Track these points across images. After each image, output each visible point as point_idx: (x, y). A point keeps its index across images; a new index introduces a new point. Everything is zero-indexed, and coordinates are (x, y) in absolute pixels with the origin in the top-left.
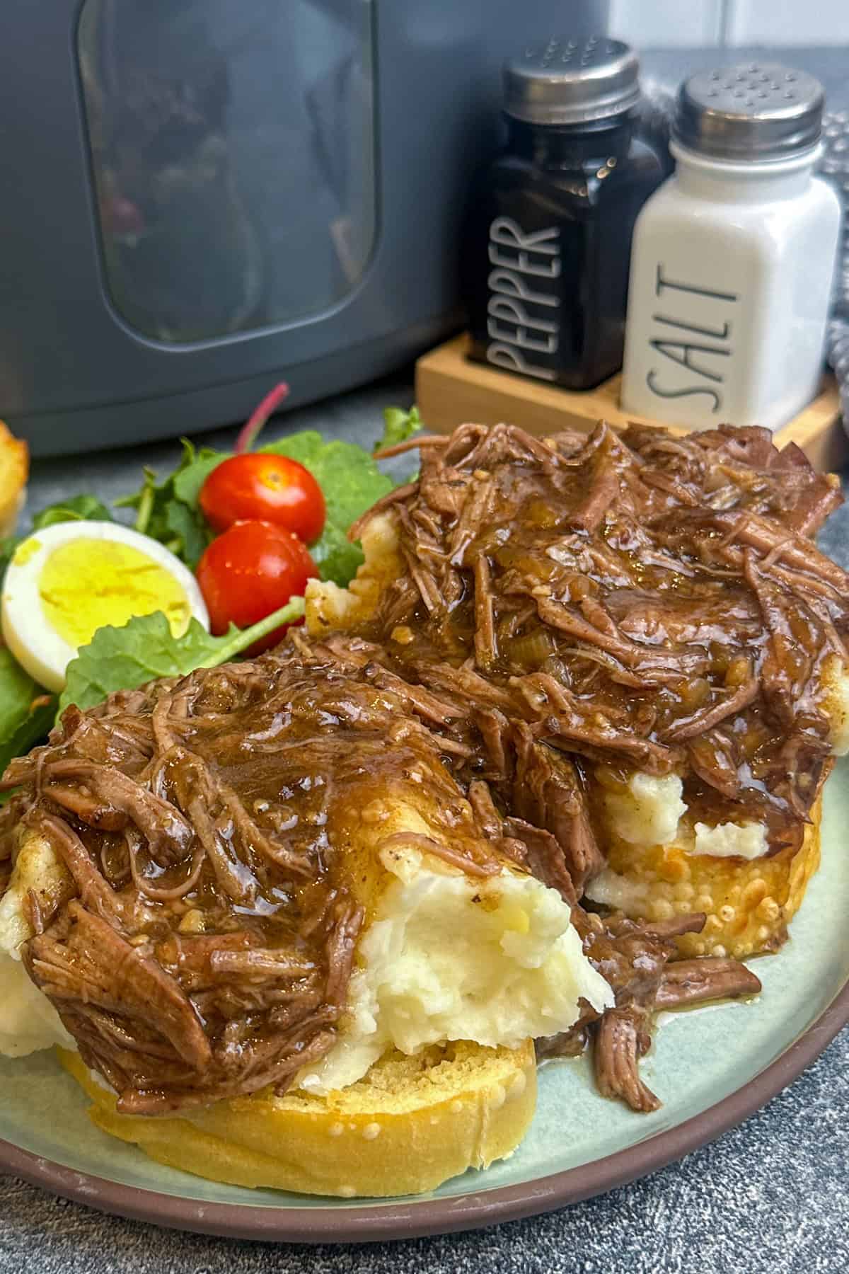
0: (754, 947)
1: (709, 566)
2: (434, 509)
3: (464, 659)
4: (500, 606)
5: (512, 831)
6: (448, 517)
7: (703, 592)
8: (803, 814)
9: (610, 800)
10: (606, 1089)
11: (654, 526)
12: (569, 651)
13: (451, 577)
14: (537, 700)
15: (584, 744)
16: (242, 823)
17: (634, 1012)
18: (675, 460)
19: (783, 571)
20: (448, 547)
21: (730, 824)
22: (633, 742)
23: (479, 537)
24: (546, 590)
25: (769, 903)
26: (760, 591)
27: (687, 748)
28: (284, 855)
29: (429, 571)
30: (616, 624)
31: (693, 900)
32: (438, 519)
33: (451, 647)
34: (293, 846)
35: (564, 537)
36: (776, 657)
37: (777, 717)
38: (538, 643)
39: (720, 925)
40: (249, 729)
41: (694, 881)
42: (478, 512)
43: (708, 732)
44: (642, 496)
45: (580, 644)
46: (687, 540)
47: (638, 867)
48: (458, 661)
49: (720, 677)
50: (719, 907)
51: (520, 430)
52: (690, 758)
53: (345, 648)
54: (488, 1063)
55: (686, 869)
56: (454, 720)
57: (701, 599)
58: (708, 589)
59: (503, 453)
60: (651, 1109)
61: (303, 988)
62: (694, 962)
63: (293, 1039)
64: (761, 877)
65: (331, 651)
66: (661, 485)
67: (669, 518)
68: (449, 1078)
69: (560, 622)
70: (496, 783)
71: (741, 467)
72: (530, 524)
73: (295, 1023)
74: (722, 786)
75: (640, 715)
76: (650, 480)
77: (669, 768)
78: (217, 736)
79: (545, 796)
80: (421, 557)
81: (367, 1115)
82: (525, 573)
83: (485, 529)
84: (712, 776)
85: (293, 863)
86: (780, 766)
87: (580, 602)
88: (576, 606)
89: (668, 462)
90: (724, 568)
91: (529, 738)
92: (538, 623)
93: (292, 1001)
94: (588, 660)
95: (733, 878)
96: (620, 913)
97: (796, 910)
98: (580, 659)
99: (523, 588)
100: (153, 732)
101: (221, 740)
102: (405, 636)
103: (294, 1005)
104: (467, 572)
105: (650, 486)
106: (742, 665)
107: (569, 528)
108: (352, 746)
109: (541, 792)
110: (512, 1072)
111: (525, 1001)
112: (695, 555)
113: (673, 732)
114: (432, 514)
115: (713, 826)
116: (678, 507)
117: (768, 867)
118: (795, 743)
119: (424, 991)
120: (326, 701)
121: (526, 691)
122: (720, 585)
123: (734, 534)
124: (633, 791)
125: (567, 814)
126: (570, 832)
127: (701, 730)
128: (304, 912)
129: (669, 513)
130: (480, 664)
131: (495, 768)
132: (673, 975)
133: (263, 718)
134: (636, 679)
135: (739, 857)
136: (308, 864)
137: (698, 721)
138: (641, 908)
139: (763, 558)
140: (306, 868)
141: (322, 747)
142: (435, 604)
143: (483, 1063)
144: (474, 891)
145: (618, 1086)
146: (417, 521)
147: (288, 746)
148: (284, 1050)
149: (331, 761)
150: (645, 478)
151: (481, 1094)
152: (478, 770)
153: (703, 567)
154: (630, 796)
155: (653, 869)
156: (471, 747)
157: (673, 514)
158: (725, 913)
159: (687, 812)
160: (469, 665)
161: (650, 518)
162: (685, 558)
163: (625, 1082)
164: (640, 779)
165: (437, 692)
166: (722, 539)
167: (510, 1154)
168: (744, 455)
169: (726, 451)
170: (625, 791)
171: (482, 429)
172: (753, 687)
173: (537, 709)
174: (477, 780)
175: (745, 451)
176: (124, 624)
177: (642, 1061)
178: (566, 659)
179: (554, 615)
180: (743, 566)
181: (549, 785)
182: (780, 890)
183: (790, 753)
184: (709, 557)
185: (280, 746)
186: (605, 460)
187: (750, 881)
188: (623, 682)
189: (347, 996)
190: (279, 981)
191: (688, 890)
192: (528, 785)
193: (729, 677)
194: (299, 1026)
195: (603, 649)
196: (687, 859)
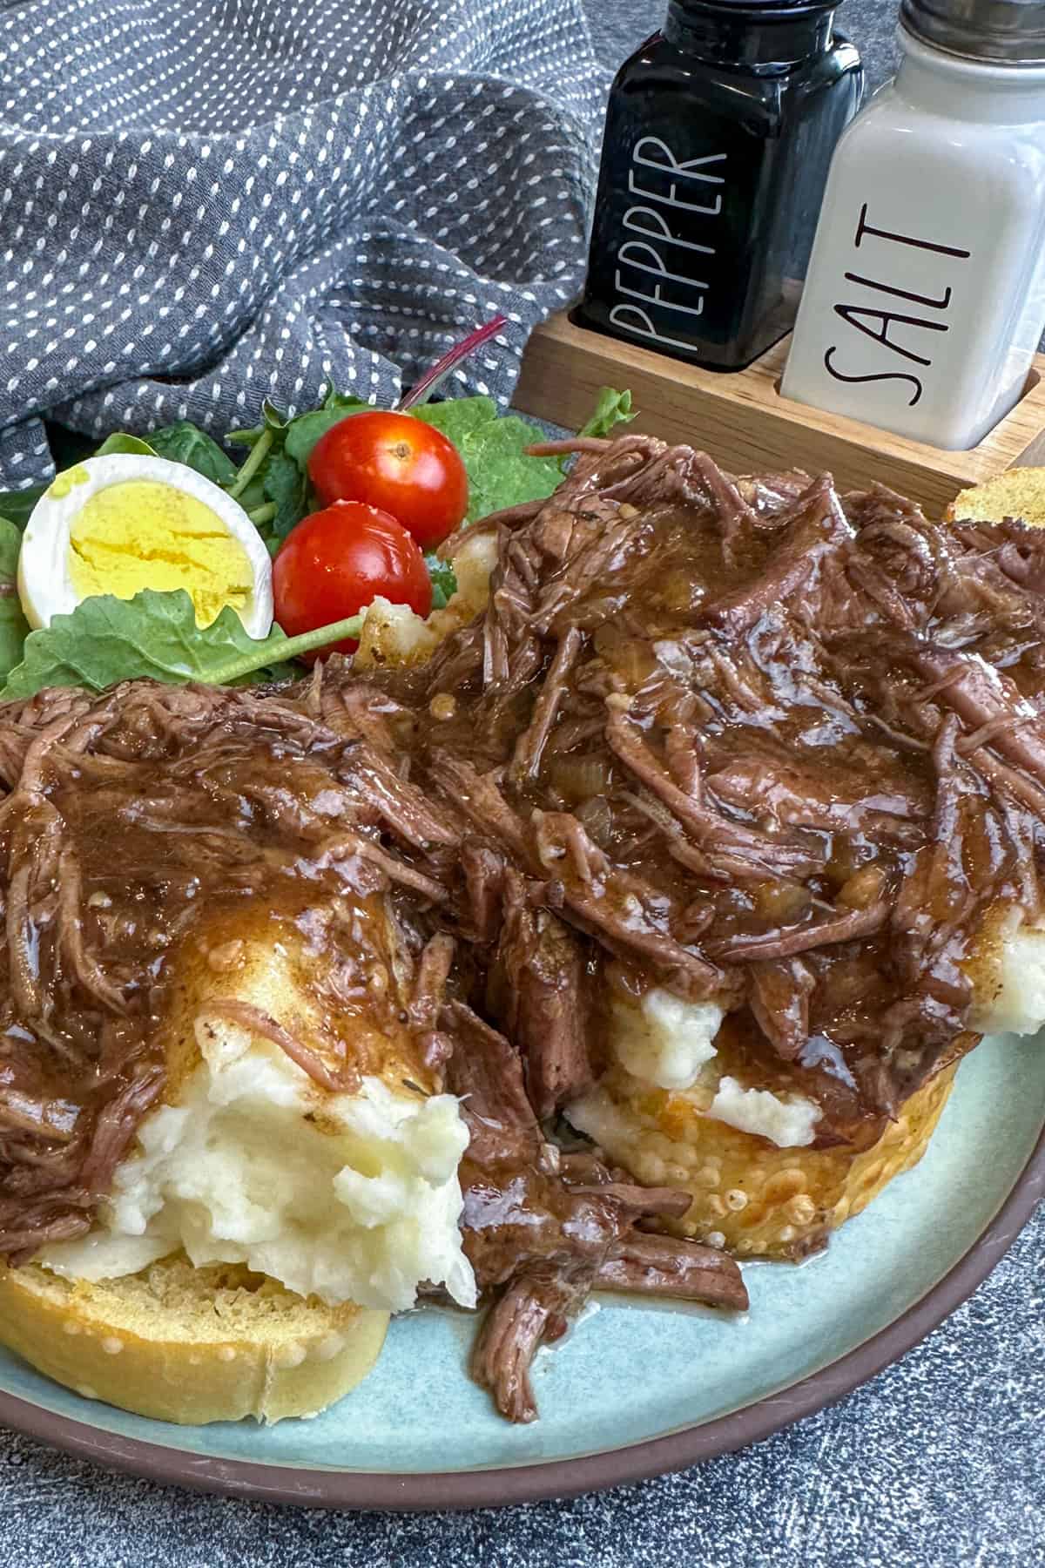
0: (769, 1247)
1: (890, 724)
2: (536, 546)
3: (496, 763)
4: (570, 703)
5: (452, 1020)
6: (550, 563)
7: (866, 758)
8: (889, 1106)
9: (619, 1009)
10: (477, 1372)
11: (832, 646)
12: (625, 795)
13: (529, 644)
14: (550, 852)
15: (600, 929)
16: (65, 918)
17: (554, 1289)
18: (903, 557)
19: (989, 759)
20: (537, 603)
21: (766, 1094)
22: (662, 948)
23: (583, 599)
24: (627, 702)
25: (804, 1203)
26: (943, 780)
27: (746, 973)
28: (95, 977)
29: (504, 631)
30: (704, 776)
31: (695, 1168)
32: (537, 561)
33: (493, 741)
34: (110, 968)
35: (689, 631)
36: (926, 881)
37: (895, 966)
38: (588, 773)
39: (721, 1211)
40: (142, 792)
41: (699, 1147)
42: (597, 563)
43: (785, 960)
44: (838, 597)
45: (643, 792)
46: (871, 679)
47: (635, 1104)
48: (485, 764)
49: (833, 887)
50: (726, 1190)
51: (709, 459)
52: (748, 986)
53: (364, 705)
54: (295, 1310)
55: (691, 1129)
56: (434, 846)
57: (858, 767)
58: (874, 755)
59: (673, 487)
60: (519, 1419)
61: (55, 1159)
62: (676, 1242)
63: (32, 1213)
64: (800, 1167)
65: (343, 702)
66: (869, 588)
67: (858, 639)
68: (237, 1313)
69: (626, 753)
70: (469, 944)
71: (1007, 589)
72: (657, 598)
73: (38, 1194)
74: (777, 1039)
75: (690, 912)
76: (858, 577)
77: (706, 993)
78: (99, 788)
79: (520, 983)
80: (499, 608)
81: (109, 1328)
82: (613, 669)
83: (596, 590)
84: (770, 1020)
85: (102, 992)
86: (877, 1032)
87: (668, 731)
88: (658, 737)
89: (893, 556)
90: (909, 732)
91: (518, 901)
92: (598, 746)
93: (38, 1166)
94: (644, 815)
95: (754, 1160)
96: (598, 1152)
97: (851, 1215)
98: (635, 812)
99: (601, 688)
100: (22, 761)
101: (101, 795)
102: (444, 708)
103: (39, 1172)
104: (549, 644)
105: (855, 585)
106: (870, 881)
107: (706, 619)
108: (258, 851)
109: (516, 978)
110: (320, 1333)
111: (358, 1257)
112: (875, 703)
113: (730, 947)
114: (532, 553)
115: (746, 1088)
116: (880, 627)
117: (815, 1159)
118: (907, 1008)
119: (218, 1204)
120: (250, 781)
121: (541, 836)
122: (893, 754)
123: (938, 687)
124: (646, 1010)
125: (543, 1015)
126: (545, 1037)
127: (772, 955)
128: (102, 1057)
129: (863, 631)
130: (512, 777)
131: (471, 924)
132: (636, 1252)
133: (165, 781)
134: (702, 862)
135: (766, 1138)
136: (120, 998)
137: (772, 941)
138: (625, 1152)
139: (968, 733)
140: (115, 1001)
141: (217, 842)
142: (497, 678)
143: (288, 1308)
144: (307, 1107)
145: (491, 1376)
146: (512, 558)
147: (179, 828)
148: (18, 1220)
149: (219, 866)
150: (852, 572)
151: (264, 1349)
152: (448, 920)
153: (878, 720)
154: (642, 1016)
155: (652, 1113)
156: (448, 888)
157: (869, 633)
158: (732, 1198)
159: (713, 1059)
160: (497, 775)
161: (834, 632)
162: (859, 704)
163: (502, 1373)
164: (660, 998)
165: (441, 799)
166: (919, 690)
167: (312, 1415)
168: (1021, 570)
169: (996, 558)
170: (636, 1006)
171: (658, 446)
172: (876, 913)
173: (547, 865)
174: (443, 934)
175: (1022, 565)
176: (130, 597)
177: (544, 1351)
178: (618, 805)
179: (624, 740)
180: (935, 737)
181: (525, 971)
182: (828, 1189)
183: (896, 1019)
184: (894, 710)
185: (170, 826)
186: (806, 532)
187: (782, 1169)
188: (681, 860)
189: (110, 1182)
190: (29, 1138)
191: (692, 1156)
192: (503, 961)
193: (844, 893)
194: (44, 1198)
195: (668, 806)
196: (696, 1118)
